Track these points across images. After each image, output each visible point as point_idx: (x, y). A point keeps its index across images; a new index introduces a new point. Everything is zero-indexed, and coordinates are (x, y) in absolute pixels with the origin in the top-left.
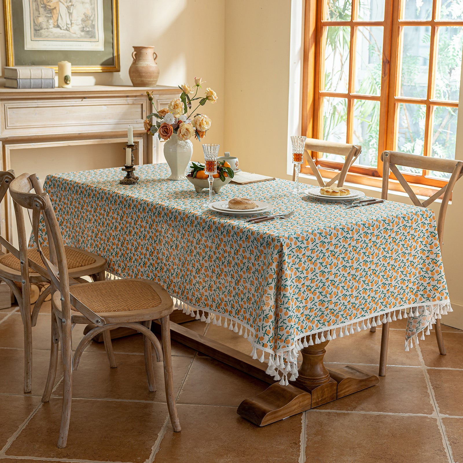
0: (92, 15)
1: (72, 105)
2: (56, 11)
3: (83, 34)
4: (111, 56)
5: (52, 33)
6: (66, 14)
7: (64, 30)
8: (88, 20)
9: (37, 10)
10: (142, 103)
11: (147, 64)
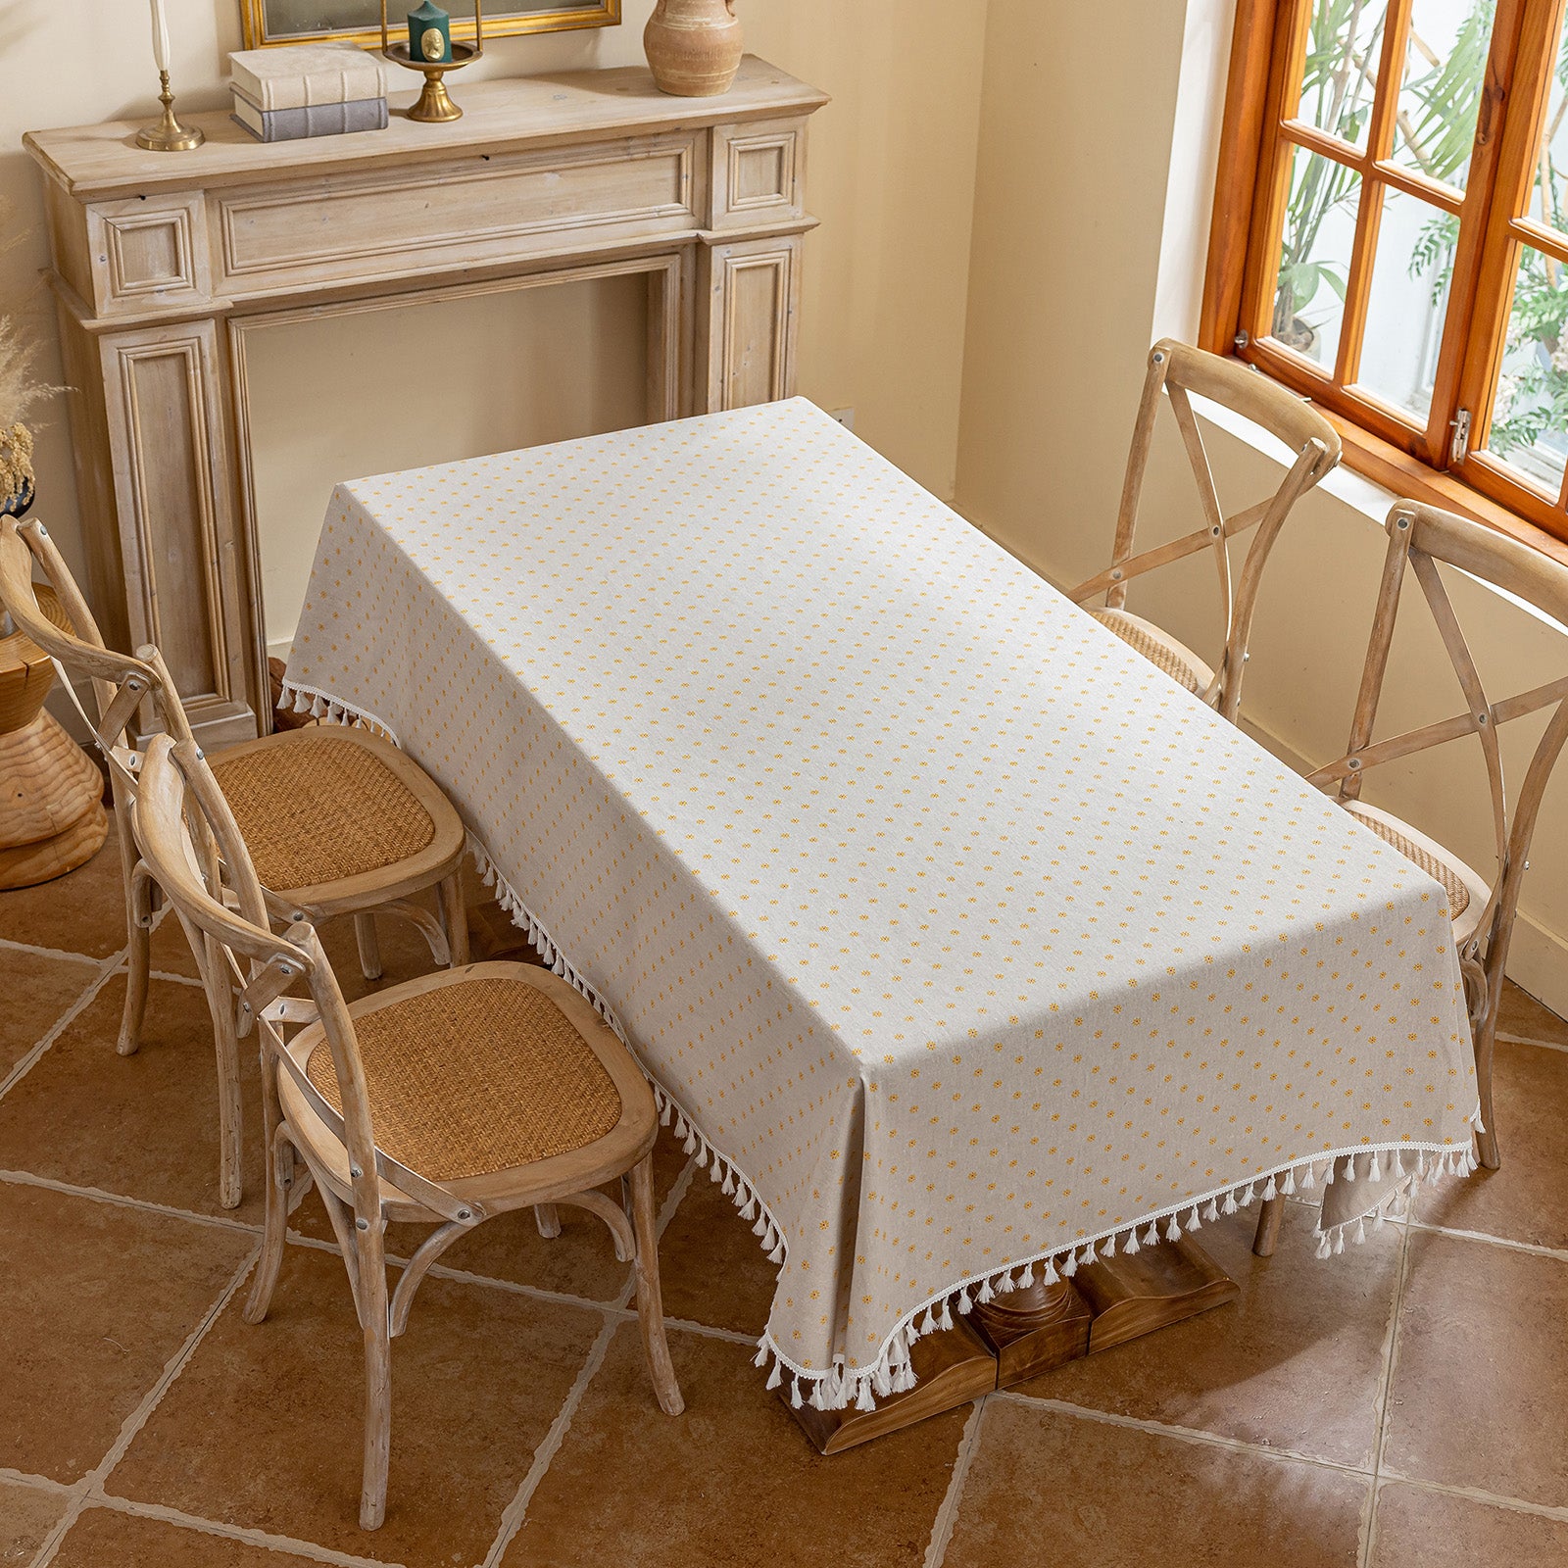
1: (442, 181)
10: (677, 152)
11: (701, 24)
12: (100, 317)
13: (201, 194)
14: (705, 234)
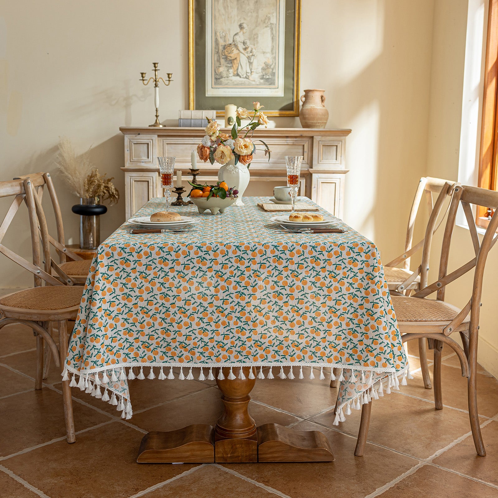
0: (272, 64)
2: (237, 61)
3: (262, 81)
4: (291, 102)
5: (232, 81)
6: (246, 64)
7: (243, 78)
8: (268, 68)
9: (219, 61)
10: (303, 144)
11: (312, 106)
12: (125, 166)
13: (156, 136)
14: (310, 169)
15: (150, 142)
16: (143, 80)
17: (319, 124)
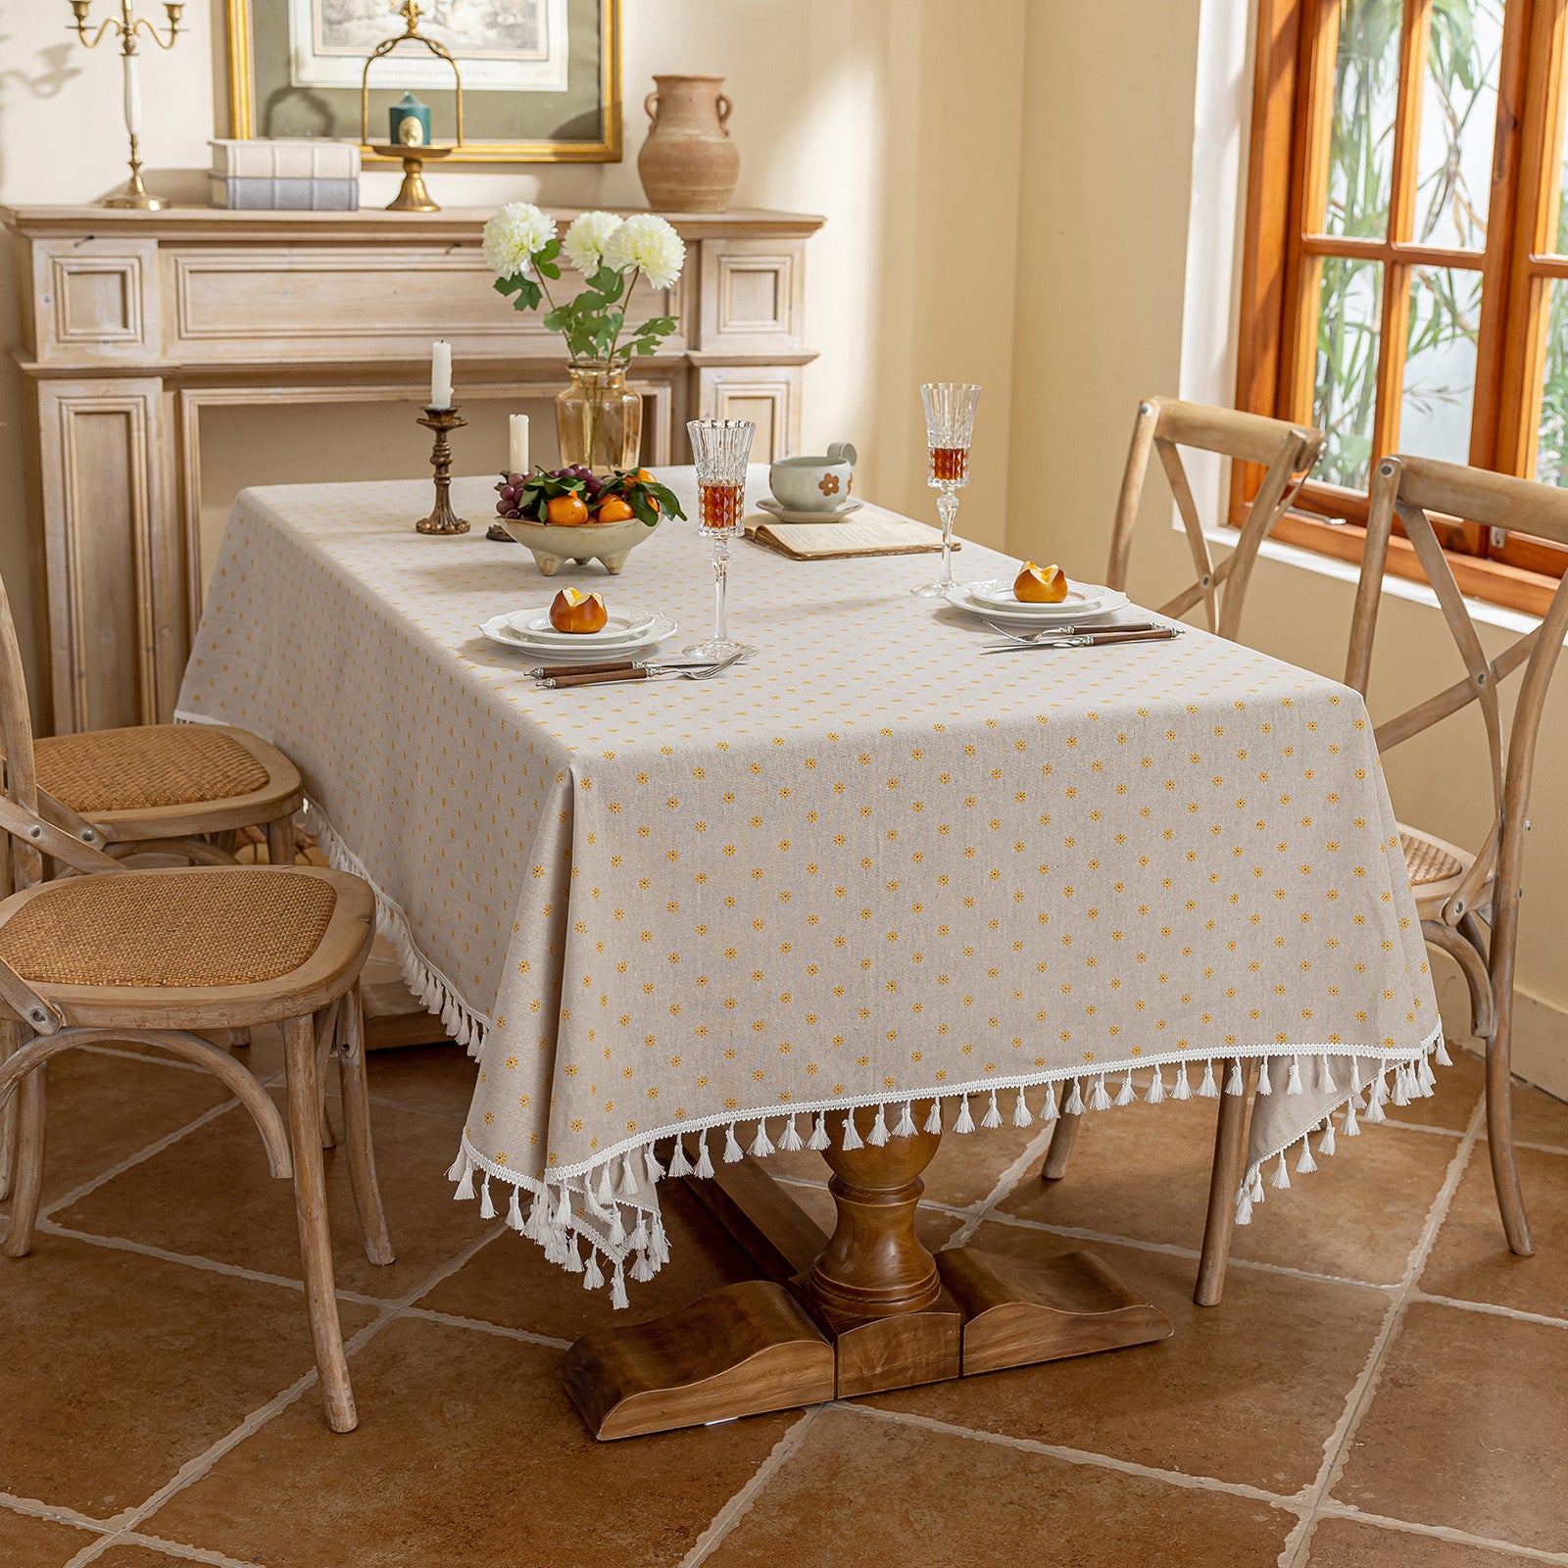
1: (411, 266)
3: (492, 34)
4: (594, 107)
5: (384, 31)
7: (426, 21)
11: (690, 136)
12: (40, 360)
13: (153, 243)
14: (694, 354)
15: (132, 267)
16: (81, 29)
17: (716, 198)
